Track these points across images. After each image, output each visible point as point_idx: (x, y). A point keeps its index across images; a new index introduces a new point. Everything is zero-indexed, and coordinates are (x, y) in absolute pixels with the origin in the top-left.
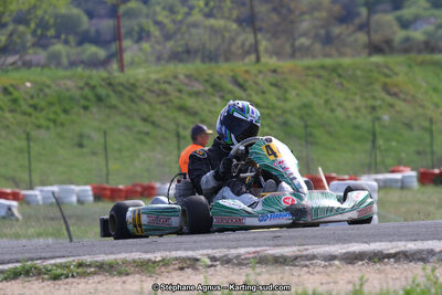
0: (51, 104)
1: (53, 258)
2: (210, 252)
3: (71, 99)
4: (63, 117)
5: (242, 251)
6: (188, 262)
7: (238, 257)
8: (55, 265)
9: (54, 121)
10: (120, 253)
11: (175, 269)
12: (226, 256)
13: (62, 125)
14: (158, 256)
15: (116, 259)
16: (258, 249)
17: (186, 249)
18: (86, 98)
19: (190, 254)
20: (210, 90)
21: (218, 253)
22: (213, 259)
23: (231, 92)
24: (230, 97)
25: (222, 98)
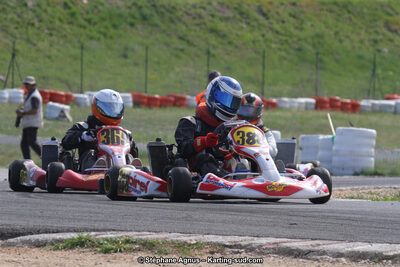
0: (103, 19)
3: (120, 16)
5: (263, 241)
6: (218, 247)
7: (260, 246)
8: (107, 240)
12: (249, 245)
14: (192, 239)
15: (157, 239)
16: (278, 240)
18: (133, 17)
19: (220, 239)
20: (238, 16)
21: (243, 241)
22: (239, 246)
23: (256, 20)
24: (255, 24)
25: (248, 24)
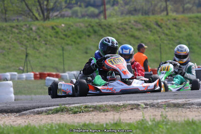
0: (73, 34)
1: (74, 104)
2: (145, 101)
3: (82, 32)
4: (79, 40)
5: (159, 101)
6: (135, 106)
7: (158, 103)
8: (75, 107)
9: (75, 42)
10: (104, 102)
11: (129, 109)
12: (152, 103)
13: (78, 44)
14: (121, 103)
15: (102, 105)
16: (167, 100)
17: (134, 100)
18: (89, 32)
19: (136, 102)
20: (145, 28)
21: (148, 102)
22: (146, 105)
23: (155, 29)
24: (155, 31)
25: (151, 31)
